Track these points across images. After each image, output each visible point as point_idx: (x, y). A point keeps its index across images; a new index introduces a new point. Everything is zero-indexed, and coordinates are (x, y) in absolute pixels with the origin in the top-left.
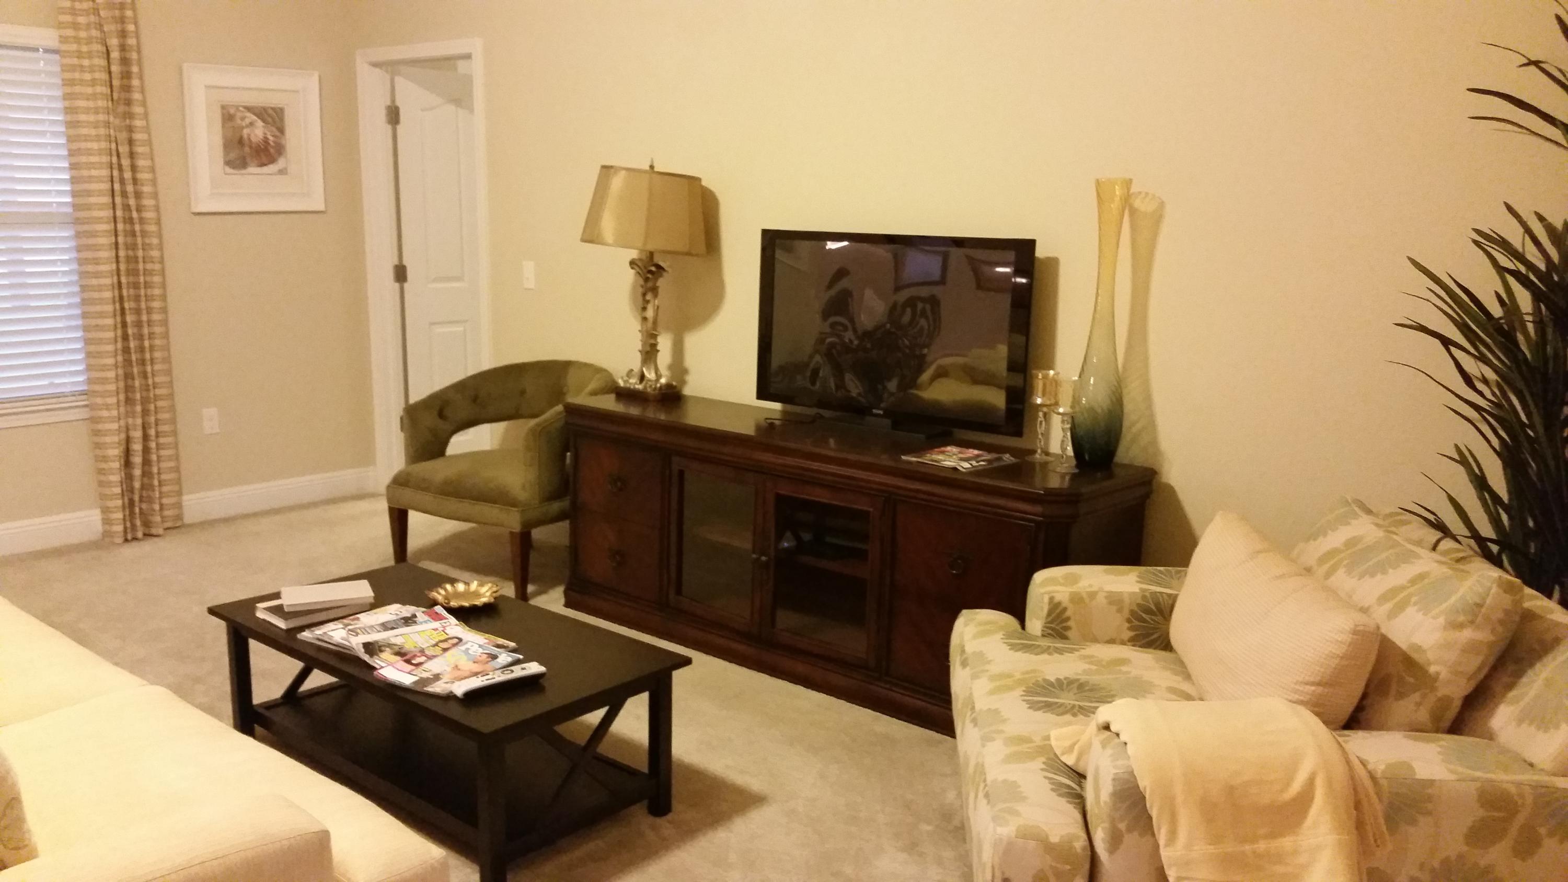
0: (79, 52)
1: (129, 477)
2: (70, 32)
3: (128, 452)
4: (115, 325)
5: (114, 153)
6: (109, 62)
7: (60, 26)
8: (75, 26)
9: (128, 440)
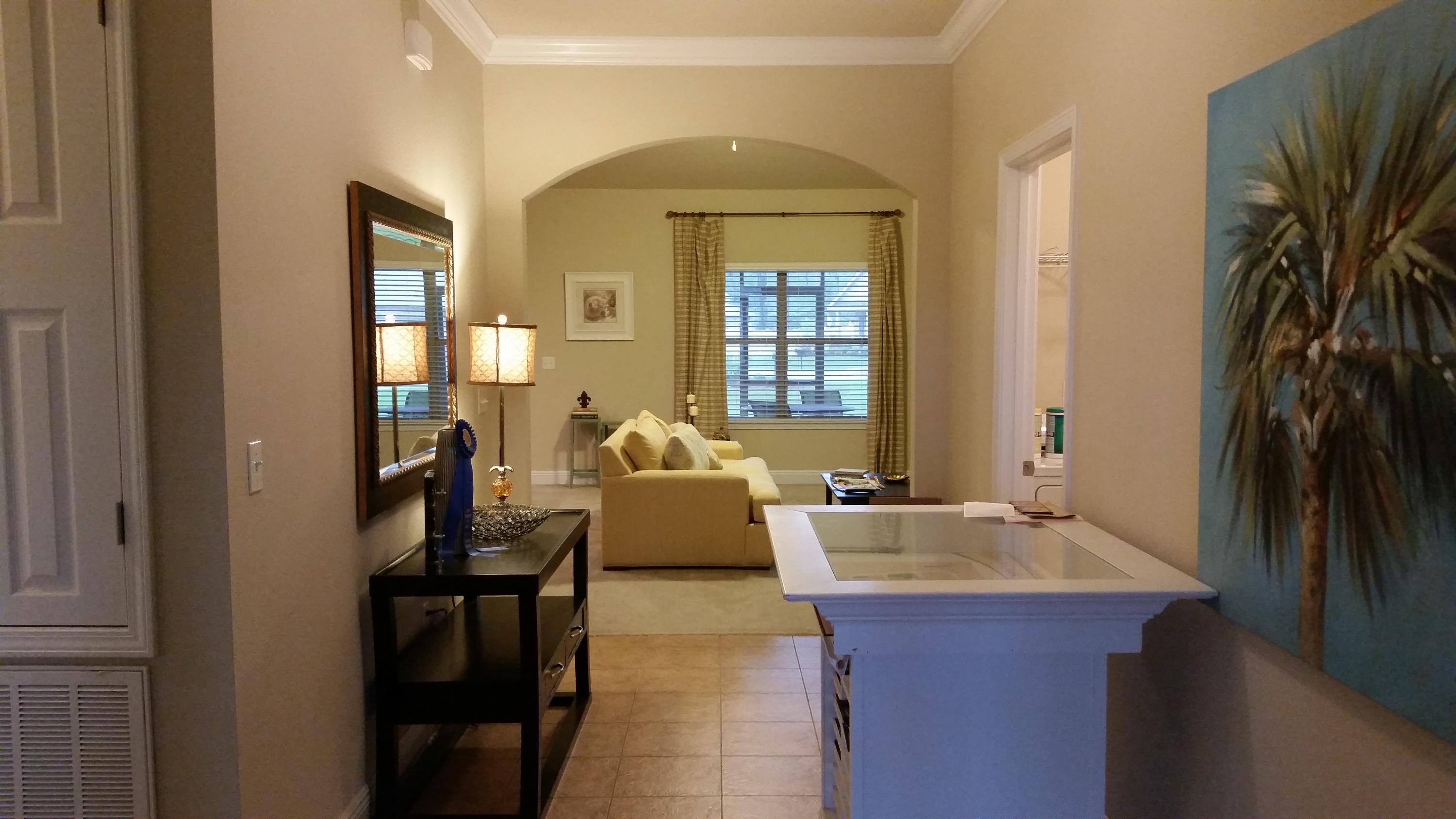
0: (875, 270)
1: (878, 456)
2: (872, 263)
3: (879, 445)
4: (879, 382)
5: (885, 313)
6: (885, 274)
7: (869, 260)
8: (875, 260)
9: (880, 440)
